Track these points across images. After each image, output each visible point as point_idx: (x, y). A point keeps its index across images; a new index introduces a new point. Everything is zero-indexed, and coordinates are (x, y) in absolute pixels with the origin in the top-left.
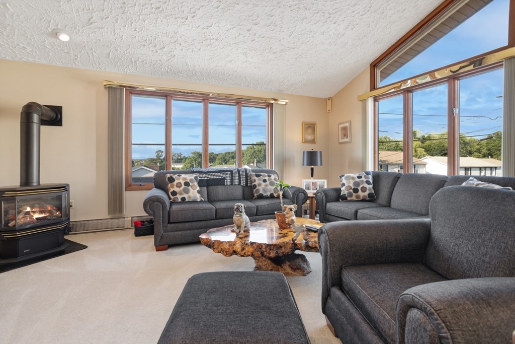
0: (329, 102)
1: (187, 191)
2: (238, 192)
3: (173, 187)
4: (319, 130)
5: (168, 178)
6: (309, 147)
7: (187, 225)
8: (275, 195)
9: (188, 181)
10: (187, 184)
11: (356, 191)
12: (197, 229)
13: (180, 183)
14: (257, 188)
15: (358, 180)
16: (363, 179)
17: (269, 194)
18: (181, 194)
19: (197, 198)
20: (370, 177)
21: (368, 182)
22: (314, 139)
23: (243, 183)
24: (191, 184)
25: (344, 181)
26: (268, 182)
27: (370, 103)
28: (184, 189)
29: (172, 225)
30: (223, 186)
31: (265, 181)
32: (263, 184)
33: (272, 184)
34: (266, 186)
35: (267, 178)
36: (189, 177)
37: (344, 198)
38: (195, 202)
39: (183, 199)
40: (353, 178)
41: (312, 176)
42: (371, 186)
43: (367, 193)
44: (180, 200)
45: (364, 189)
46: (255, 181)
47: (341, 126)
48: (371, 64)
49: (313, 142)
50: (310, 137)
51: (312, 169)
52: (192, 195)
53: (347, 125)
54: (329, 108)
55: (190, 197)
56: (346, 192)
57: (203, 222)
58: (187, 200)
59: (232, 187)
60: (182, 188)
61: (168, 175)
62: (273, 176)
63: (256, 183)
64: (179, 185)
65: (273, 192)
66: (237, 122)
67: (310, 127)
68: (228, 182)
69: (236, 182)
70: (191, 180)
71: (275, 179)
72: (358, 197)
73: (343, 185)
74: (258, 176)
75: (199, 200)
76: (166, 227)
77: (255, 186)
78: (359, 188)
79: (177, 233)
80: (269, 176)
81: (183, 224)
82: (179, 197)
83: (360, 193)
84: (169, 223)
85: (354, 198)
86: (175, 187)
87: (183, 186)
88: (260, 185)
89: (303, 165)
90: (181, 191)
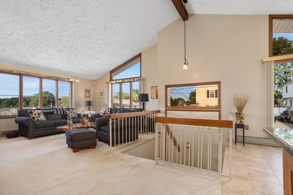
0: (95, 82)
1: (40, 117)
2: (60, 117)
3: (33, 115)
4: (91, 92)
5: (29, 112)
6: (88, 99)
7: (43, 128)
8: (76, 117)
9: (39, 113)
10: (39, 114)
11: (105, 114)
12: (47, 130)
13: (36, 114)
14: (68, 115)
15: (105, 110)
16: (107, 110)
17: (73, 117)
18: (37, 118)
19: (44, 119)
20: (109, 109)
21: (108, 111)
22: (89, 96)
23: (62, 113)
24: (41, 114)
25: (101, 111)
26: (73, 113)
27: (110, 85)
28: (38, 116)
29: (37, 129)
30: (53, 115)
31: (71, 112)
32: (71, 113)
33: (74, 113)
34: (72, 114)
35: (72, 111)
36: (39, 111)
37: (101, 117)
38: (43, 121)
39: (38, 120)
40: (104, 110)
41: (89, 110)
42: (109, 112)
43: (108, 115)
44: (36, 120)
45: (107, 113)
46: (67, 112)
47: (100, 91)
48: (110, 72)
49: (89, 97)
50: (88, 95)
51: (89, 108)
52: (42, 118)
53: (102, 91)
54: (95, 84)
55: (41, 119)
56: (102, 115)
57: (50, 127)
58: (39, 120)
59: (57, 115)
60: (37, 116)
61: (29, 111)
62: (74, 111)
63: (68, 113)
64: (35, 114)
65: (75, 116)
66: (56, 88)
67: (88, 91)
68: (55, 113)
69: (59, 113)
70: (40, 112)
71: (75, 111)
72: (105, 116)
73: (101, 112)
74: (68, 110)
75: (44, 120)
76: (34, 130)
77: (67, 114)
78: (106, 113)
79: (39, 132)
80: (73, 110)
81: (41, 128)
82: (36, 119)
83: (106, 115)
84: (35, 128)
85: (104, 116)
86: (34, 115)
87: (37, 115)
88: (69, 114)
89: (86, 106)
90: (37, 117)
